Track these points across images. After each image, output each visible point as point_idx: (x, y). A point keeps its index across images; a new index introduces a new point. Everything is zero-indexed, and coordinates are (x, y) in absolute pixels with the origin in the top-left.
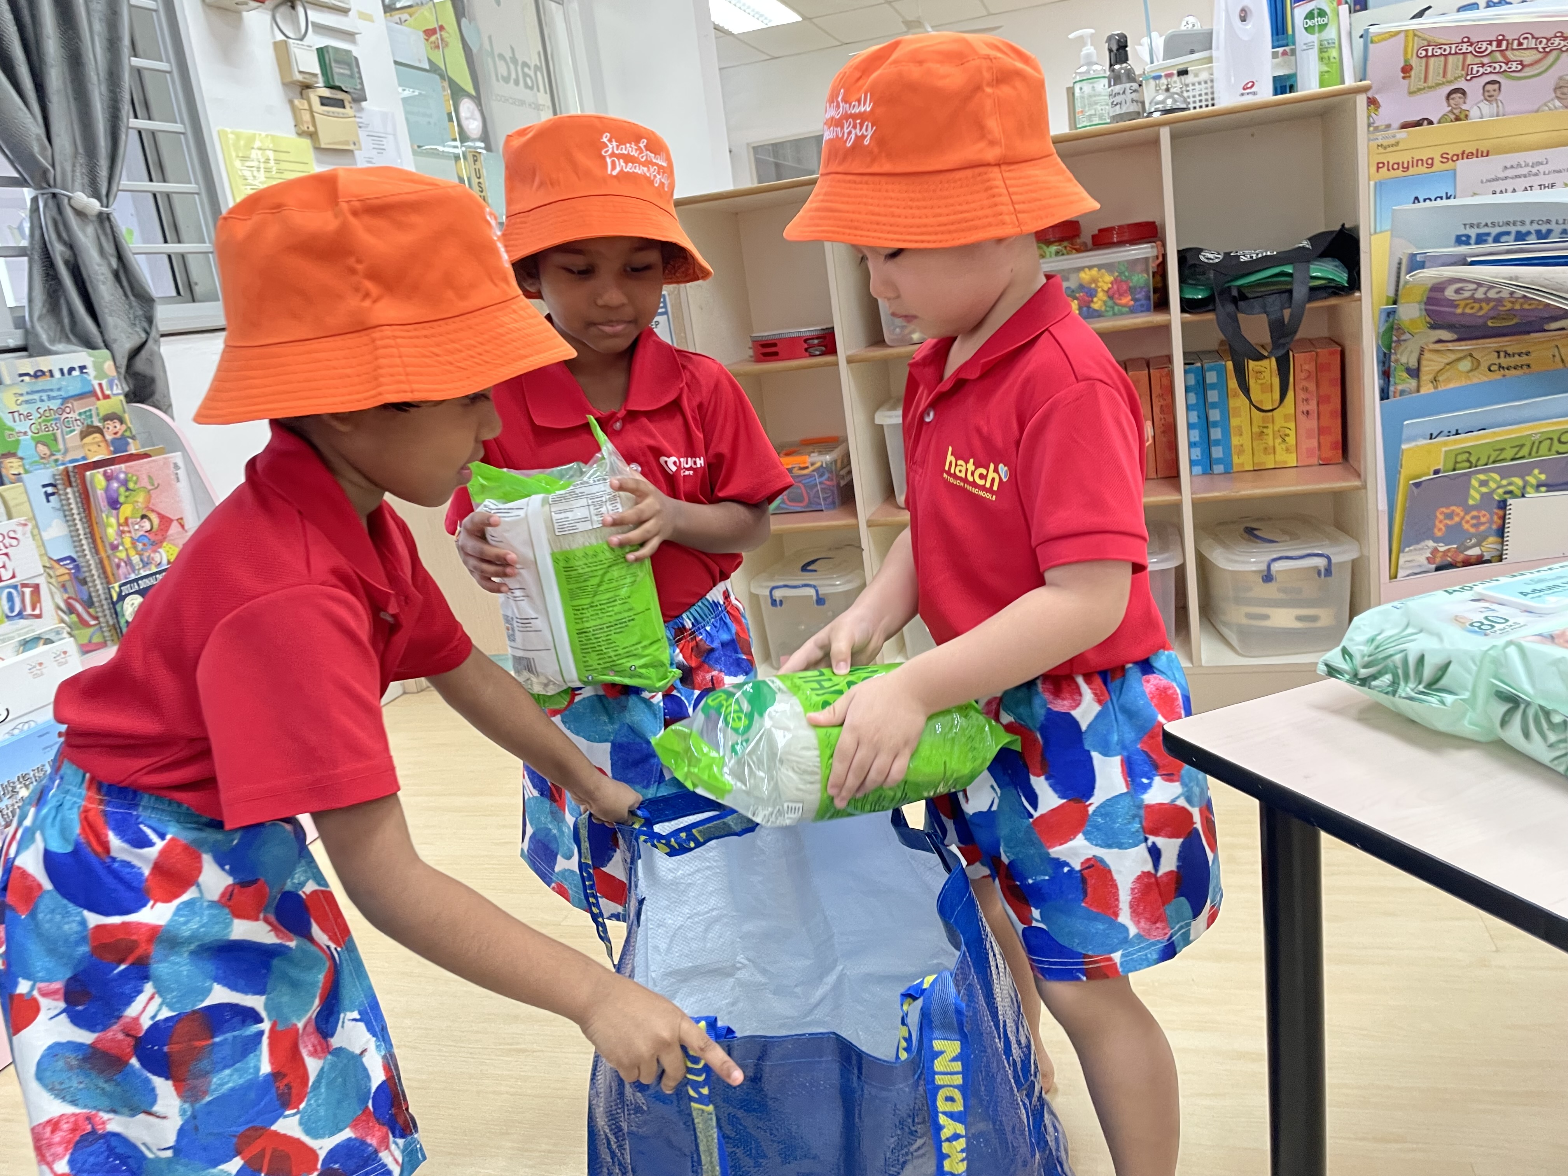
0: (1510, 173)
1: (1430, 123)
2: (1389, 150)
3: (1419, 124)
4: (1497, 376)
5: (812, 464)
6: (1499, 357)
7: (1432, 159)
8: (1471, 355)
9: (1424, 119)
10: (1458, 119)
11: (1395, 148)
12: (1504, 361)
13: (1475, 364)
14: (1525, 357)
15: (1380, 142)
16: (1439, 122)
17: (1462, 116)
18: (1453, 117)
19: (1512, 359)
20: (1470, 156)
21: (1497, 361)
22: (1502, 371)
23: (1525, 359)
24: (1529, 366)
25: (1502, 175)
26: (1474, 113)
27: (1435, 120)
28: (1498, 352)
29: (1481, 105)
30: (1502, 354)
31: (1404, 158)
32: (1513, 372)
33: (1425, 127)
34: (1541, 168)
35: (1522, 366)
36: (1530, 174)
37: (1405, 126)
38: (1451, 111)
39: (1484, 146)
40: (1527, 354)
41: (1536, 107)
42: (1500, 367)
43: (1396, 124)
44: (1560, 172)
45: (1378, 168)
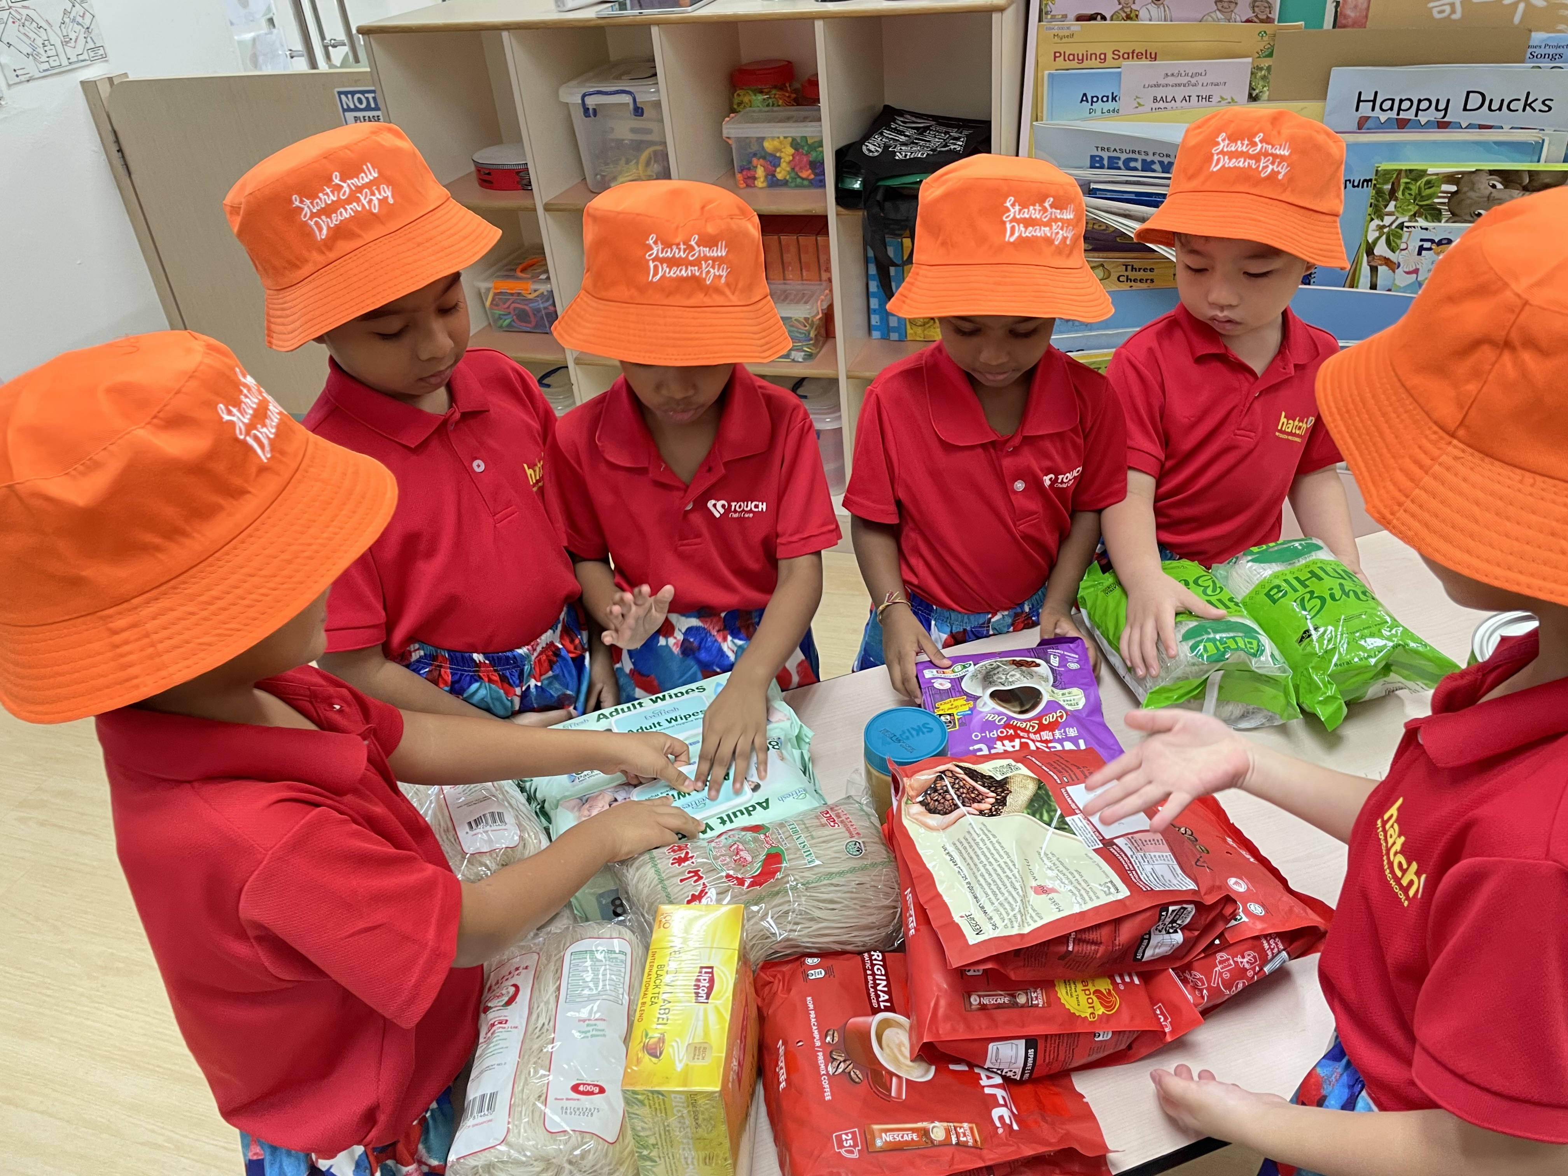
0: (1171, 80)
1: (1104, 18)
2: (1064, 40)
3: (1092, 17)
4: (1125, 286)
5: (535, 291)
6: (1126, 270)
7: (1105, 54)
8: (1102, 266)
9: (1098, 14)
10: (1129, 18)
11: (1070, 40)
12: (1132, 275)
13: (1107, 273)
14: (1149, 272)
15: (1056, 32)
16: (1112, 20)
17: (1133, 15)
18: (1124, 15)
19: (1138, 273)
20: (1139, 56)
21: (1126, 274)
22: (1129, 283)
23: (1148, 275)
24: (1152, 281)
25: (1162, 81)
26: (1143, 13)
27: (1108, 17)
28: (1127, 266)
29: (1149, 7)
30: (1129, 268)
31: (1080, 50)
32: (1139, 284)
33: (1099, 22)
34: (1200, 79)
35: (1147, 280)
36: (1189, 84)
37: (1080, 18)
38: (1122, 9)
39: (1153, 48)
40: (1152, 270)
41: (1200, 16)
42: (1128, 279)
43: (1072, 16)
44: (1217, 85)
45: (1055, 57)
